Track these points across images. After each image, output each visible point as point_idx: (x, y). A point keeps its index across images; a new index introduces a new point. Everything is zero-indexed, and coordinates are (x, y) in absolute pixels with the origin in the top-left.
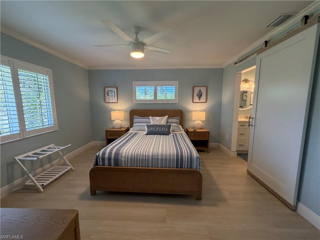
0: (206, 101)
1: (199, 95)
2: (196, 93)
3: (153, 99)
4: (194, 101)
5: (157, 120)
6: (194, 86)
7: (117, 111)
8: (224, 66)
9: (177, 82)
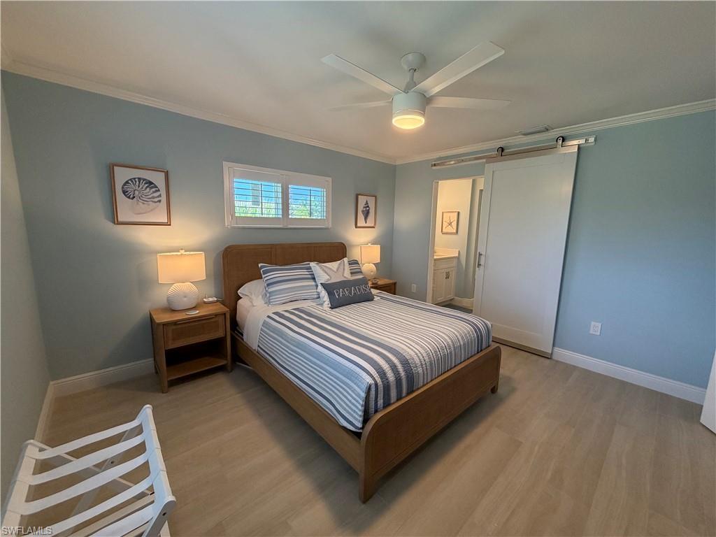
0: (375, 224)
1: (366, 212)
2: (361, 208)
3: (281, 216)
4: (358, 225)
5: (335, 270)
6: (358, 193)
7: (182, 252)
8: (398, 163)
9: (330, 179)
